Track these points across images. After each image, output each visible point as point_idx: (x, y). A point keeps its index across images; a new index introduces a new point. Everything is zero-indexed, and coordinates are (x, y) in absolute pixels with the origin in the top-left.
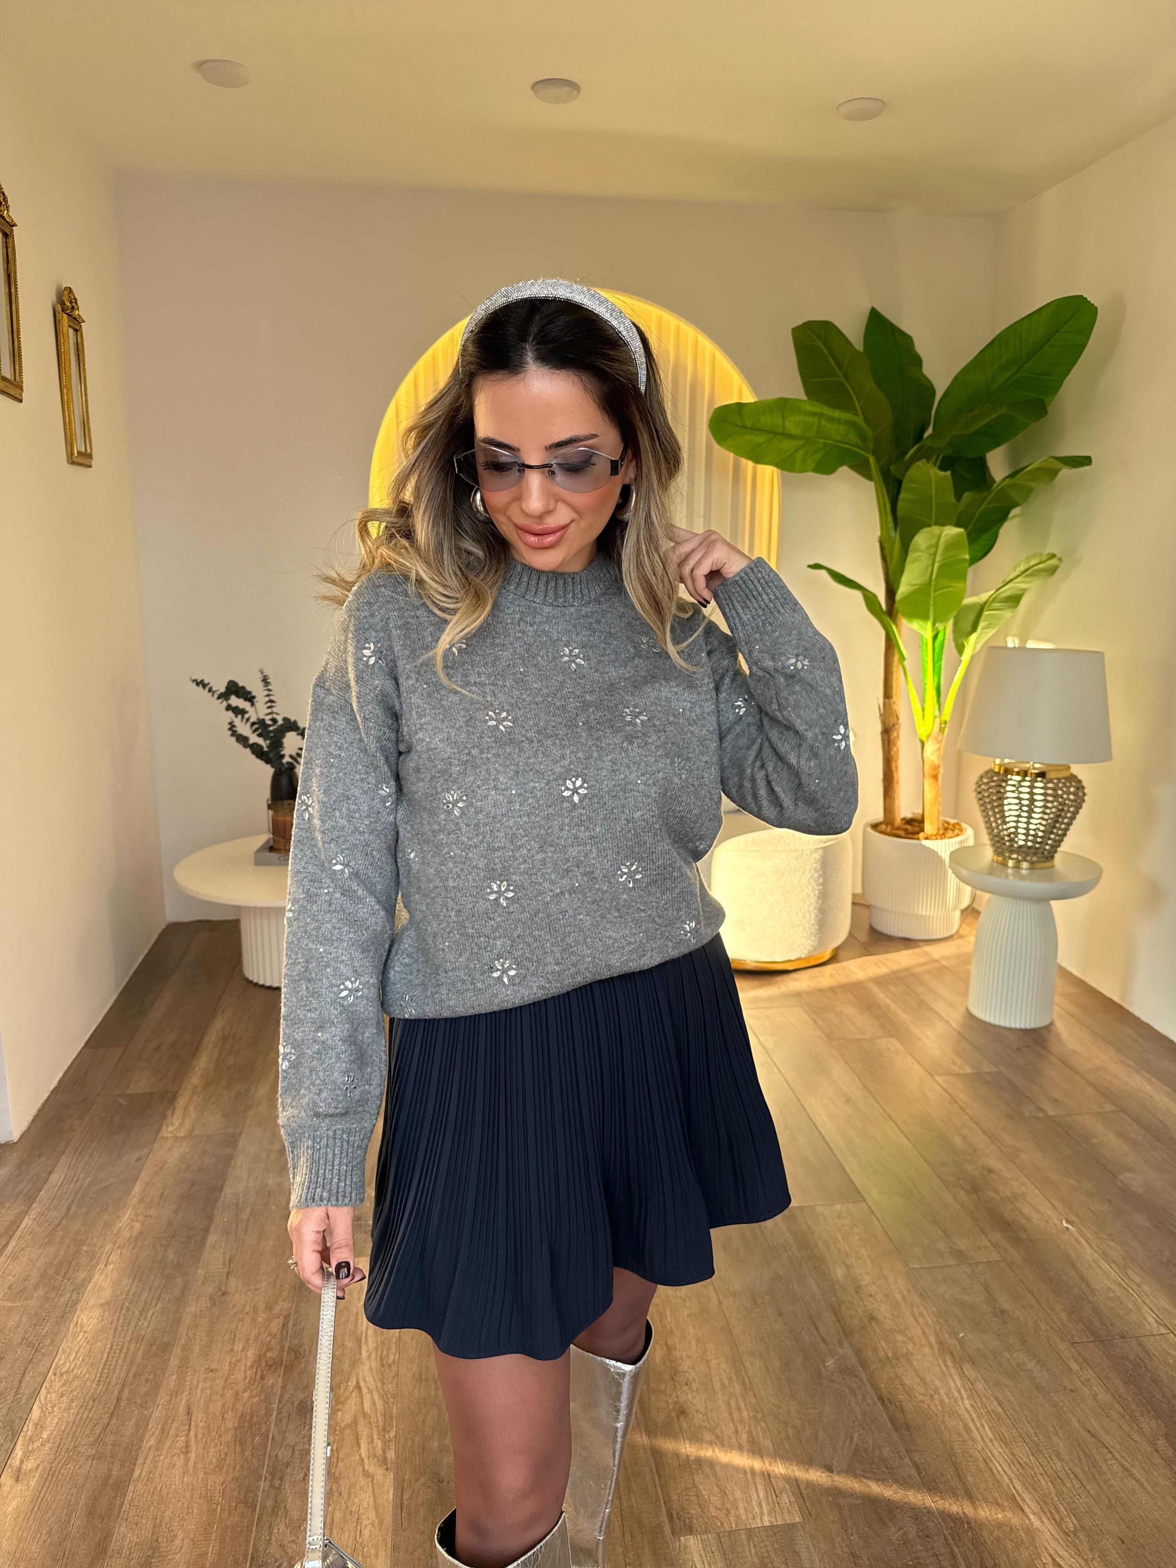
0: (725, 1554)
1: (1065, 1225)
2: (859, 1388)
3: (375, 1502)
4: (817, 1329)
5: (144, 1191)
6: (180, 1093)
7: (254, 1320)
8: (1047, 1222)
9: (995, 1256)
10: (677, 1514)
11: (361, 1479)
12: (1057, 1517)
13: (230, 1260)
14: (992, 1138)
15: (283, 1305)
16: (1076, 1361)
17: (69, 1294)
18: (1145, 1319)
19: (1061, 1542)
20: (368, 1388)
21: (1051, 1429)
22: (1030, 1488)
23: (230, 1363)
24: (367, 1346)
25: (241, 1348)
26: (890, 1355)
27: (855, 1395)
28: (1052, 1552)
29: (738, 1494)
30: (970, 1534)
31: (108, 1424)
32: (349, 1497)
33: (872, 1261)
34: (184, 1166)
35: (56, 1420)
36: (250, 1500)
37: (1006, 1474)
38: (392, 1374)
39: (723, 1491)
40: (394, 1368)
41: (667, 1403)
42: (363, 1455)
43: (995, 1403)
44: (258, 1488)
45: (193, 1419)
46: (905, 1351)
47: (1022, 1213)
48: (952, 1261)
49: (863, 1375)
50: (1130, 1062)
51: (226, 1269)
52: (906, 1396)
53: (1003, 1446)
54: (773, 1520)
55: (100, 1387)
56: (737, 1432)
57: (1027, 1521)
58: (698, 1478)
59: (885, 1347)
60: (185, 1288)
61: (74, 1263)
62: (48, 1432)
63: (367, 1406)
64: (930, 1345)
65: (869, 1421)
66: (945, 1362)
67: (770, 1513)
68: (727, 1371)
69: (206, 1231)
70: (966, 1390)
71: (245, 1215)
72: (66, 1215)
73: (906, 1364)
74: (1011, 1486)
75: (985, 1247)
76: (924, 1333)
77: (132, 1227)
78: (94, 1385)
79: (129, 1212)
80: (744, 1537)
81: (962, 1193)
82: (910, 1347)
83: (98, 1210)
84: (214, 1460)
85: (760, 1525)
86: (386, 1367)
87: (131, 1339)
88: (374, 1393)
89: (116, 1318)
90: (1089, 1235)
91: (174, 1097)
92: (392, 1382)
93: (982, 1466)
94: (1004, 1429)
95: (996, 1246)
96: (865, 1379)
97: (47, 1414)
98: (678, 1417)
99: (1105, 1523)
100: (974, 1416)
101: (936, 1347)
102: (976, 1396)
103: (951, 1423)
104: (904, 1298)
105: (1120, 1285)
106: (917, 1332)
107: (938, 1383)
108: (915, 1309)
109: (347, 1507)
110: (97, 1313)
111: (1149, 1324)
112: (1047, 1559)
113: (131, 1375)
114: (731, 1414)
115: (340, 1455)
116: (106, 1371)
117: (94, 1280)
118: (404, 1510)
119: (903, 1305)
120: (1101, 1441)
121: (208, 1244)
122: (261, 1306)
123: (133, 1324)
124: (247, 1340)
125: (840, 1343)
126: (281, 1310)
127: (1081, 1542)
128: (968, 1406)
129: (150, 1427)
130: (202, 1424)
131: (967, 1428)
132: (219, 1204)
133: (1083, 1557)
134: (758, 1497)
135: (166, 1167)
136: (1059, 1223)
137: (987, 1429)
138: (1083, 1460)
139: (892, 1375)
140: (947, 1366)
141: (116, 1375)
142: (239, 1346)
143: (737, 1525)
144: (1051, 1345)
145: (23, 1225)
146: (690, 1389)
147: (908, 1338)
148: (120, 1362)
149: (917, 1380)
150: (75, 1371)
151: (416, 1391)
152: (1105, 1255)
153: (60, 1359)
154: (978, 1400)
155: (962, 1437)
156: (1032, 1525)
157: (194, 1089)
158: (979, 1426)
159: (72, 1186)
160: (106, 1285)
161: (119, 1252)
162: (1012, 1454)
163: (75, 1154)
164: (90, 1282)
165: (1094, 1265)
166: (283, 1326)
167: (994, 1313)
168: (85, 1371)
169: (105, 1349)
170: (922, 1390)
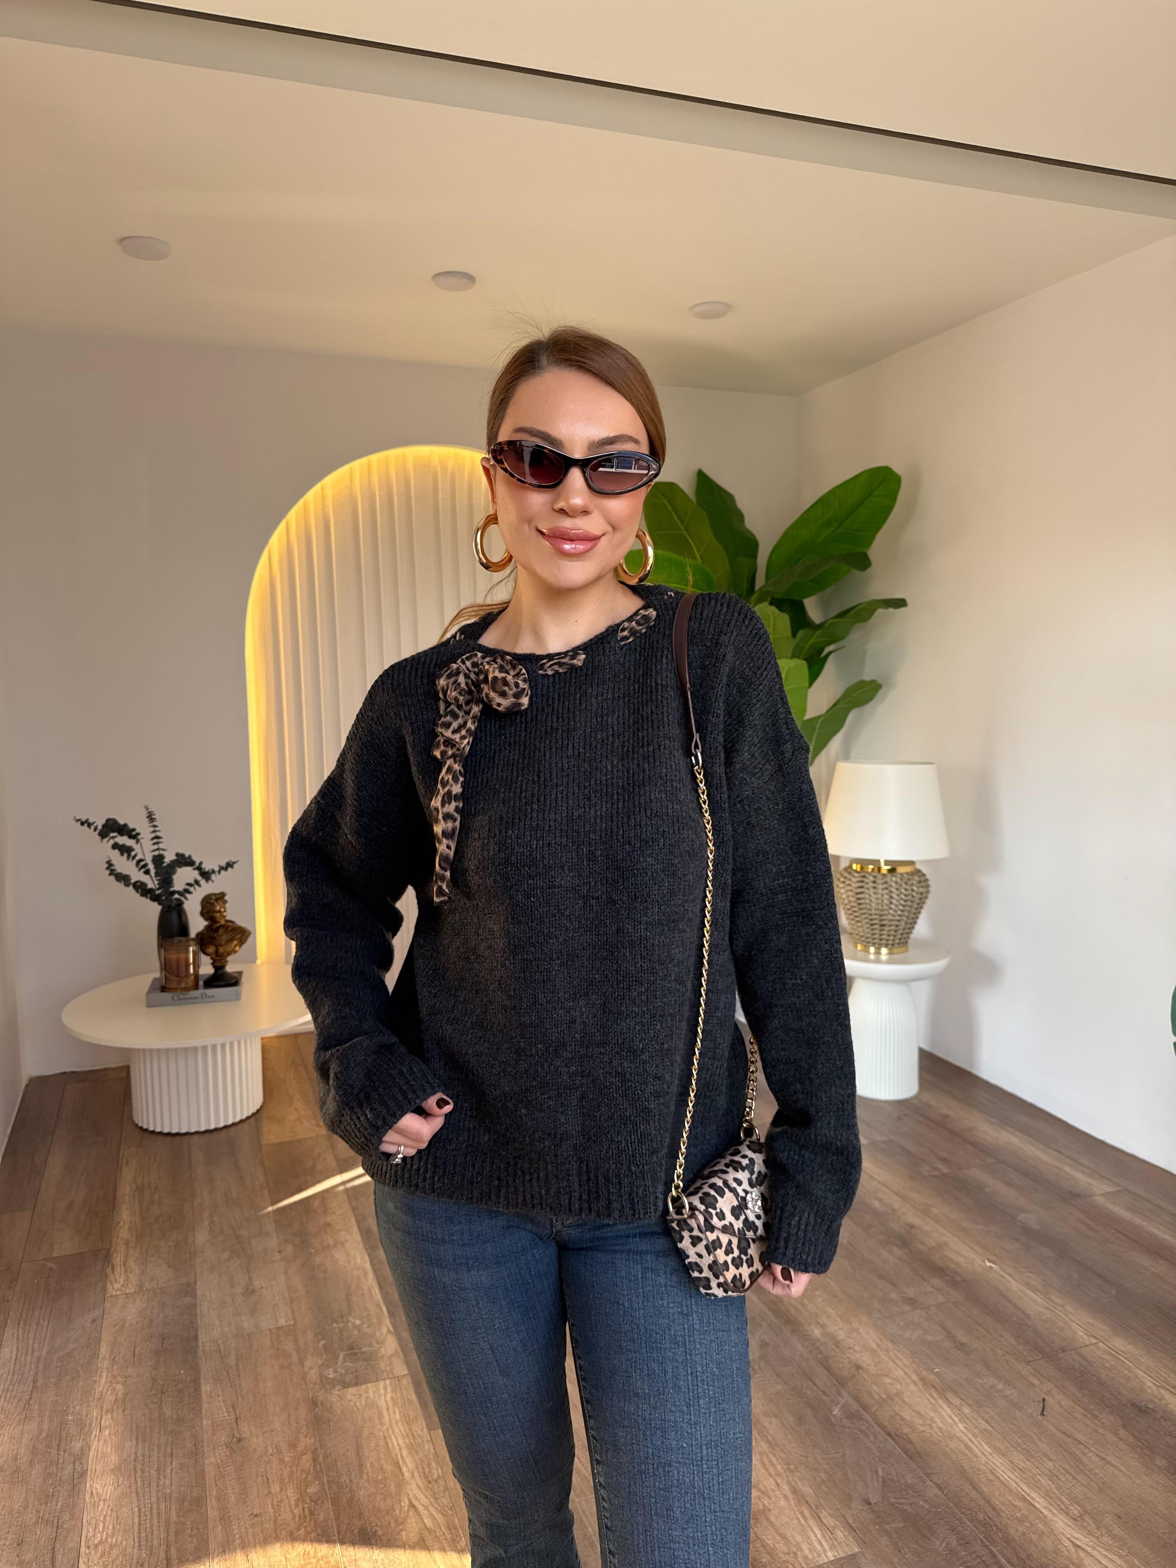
1: (988, 1264)
2: (868, 1429)
4: (814, 1384)
5: (112, 1351)
6: (113, 1249)
7: (281, 1461)
8: (973, 1264)
9: (941, 1299)
12: (1062, 1506)
13: (233, 1406)
14: (905, 1198)
15: (306, 1442)
16: (1035, 1376)
17: (70, 1467)
18: (1076, 1333)
19: (1073, 1526)
20: (423, 1505)
21: (1035, 1437)
22: (1034, 1487)
23: (273, 1505)
24: (407, 1466)
25: (278, 1489)
26: (884, 1396)
27: (867, 1435)
28: (1069, 1536)
29: (799, 1538)
30: (1000, 1535)
33: (841, 1317)
34: (146, 1321)
37: (1011, 1479)
38: (441, 1488)
39: (784, 1537)
40: (441, 1482)
43: (983, 1422)
46: (895, 1391)
47: (951, 1260)
48: (907, 1308)
49: (867, 1417)
50: (994, 1120)
51: (233, 1417)
52: (909, 1429)
53: (1001, 1457)
54: (836, 1554)
55: (144, 1552)
56: (778, 1485)
57: (1041, 1515)
59: (877, 1390)
60: (197, 1441)
61: (64, 1434)
63: (428, 1522)
64: (914, 1382)
65: (886, 1455)
66: (931, 1395)
67: (831, 1549)
69: (196, 1382)
70: (956, 1416)
71: (232, 1360)
72: (35, 1387)
73: (900, 1402)
74: (1019, 1489)
75: (931, 1293)
76: (906, 1374)
77: (114, 1389)
78: (135, 1551)
79: (104, 1375)
81: (895, 1249)
82: (899, 1387)
83: (69, 1378)
85: (826, 1561)
86: (433, 1483)
87: (158, 1499)
89: (133, 1482)
90: (1010, 1270)
91: (107, 1256)
92: (444, 1496)
93: (991, 1477)
94: (998, 1443)
95: (938, 1290)
96: (870, 1420)
99: (1101, 1505)
100: (970, 1436)
101: (919, 1383)
103: (953, 1445)
104: (878, 1345)
105: (1048, 1308)
106: (899, 1373)
107: (932, 1414)
108: (891, 1354)
110: (110, 1479)
111: (1081, 1337)
112: (1067, 1543)
113: (172, 1534)
114: (767, 1469)
116: (143, 1535)
117: (93, 1449)
119: (880, 1352)
120: (1076, 1440)
121: (203, 1394)
122: (284, 1446)
123: (154, 1485)
124: (282, 1481)
125: (839, 1393)
126: (306, 1446)
127: (1089, 1525)
128: (963, 1429)
131: (967, 1446)
132: (200, 1354)
133: (1094, 1536)
134: (816, 1536)
135: (127, 1324)
136: (983, 1264)
137: (985, 1445)
138: (1068, 1457)
139: (892, 1413)
140: (934, 1398)
141: (155, 1537)
142: (275, 1488)
144: (1011, 1367)
147: (894, 1380)
148: (155, 1523)
149: (914, 1414)
150: (110, 1540)
152: (1028, 1285)
153: (88, 1531)
154: (968, 1421)
155: (967, 1455)
156: (1046, 1517)
157: (127, 1243)
158: (976, 1443)
159: (29, 1357)
160: (109, 1451)
161: (109, 1416)
162: (1010, 1461)
163: (19, 1325)
164: (89, 1450)
165: (1022, 1295)
166: (314, 1461)
167: (956, 1347)
168: (120, 1538)
169: (133, 1514)
170: (921, 1422)
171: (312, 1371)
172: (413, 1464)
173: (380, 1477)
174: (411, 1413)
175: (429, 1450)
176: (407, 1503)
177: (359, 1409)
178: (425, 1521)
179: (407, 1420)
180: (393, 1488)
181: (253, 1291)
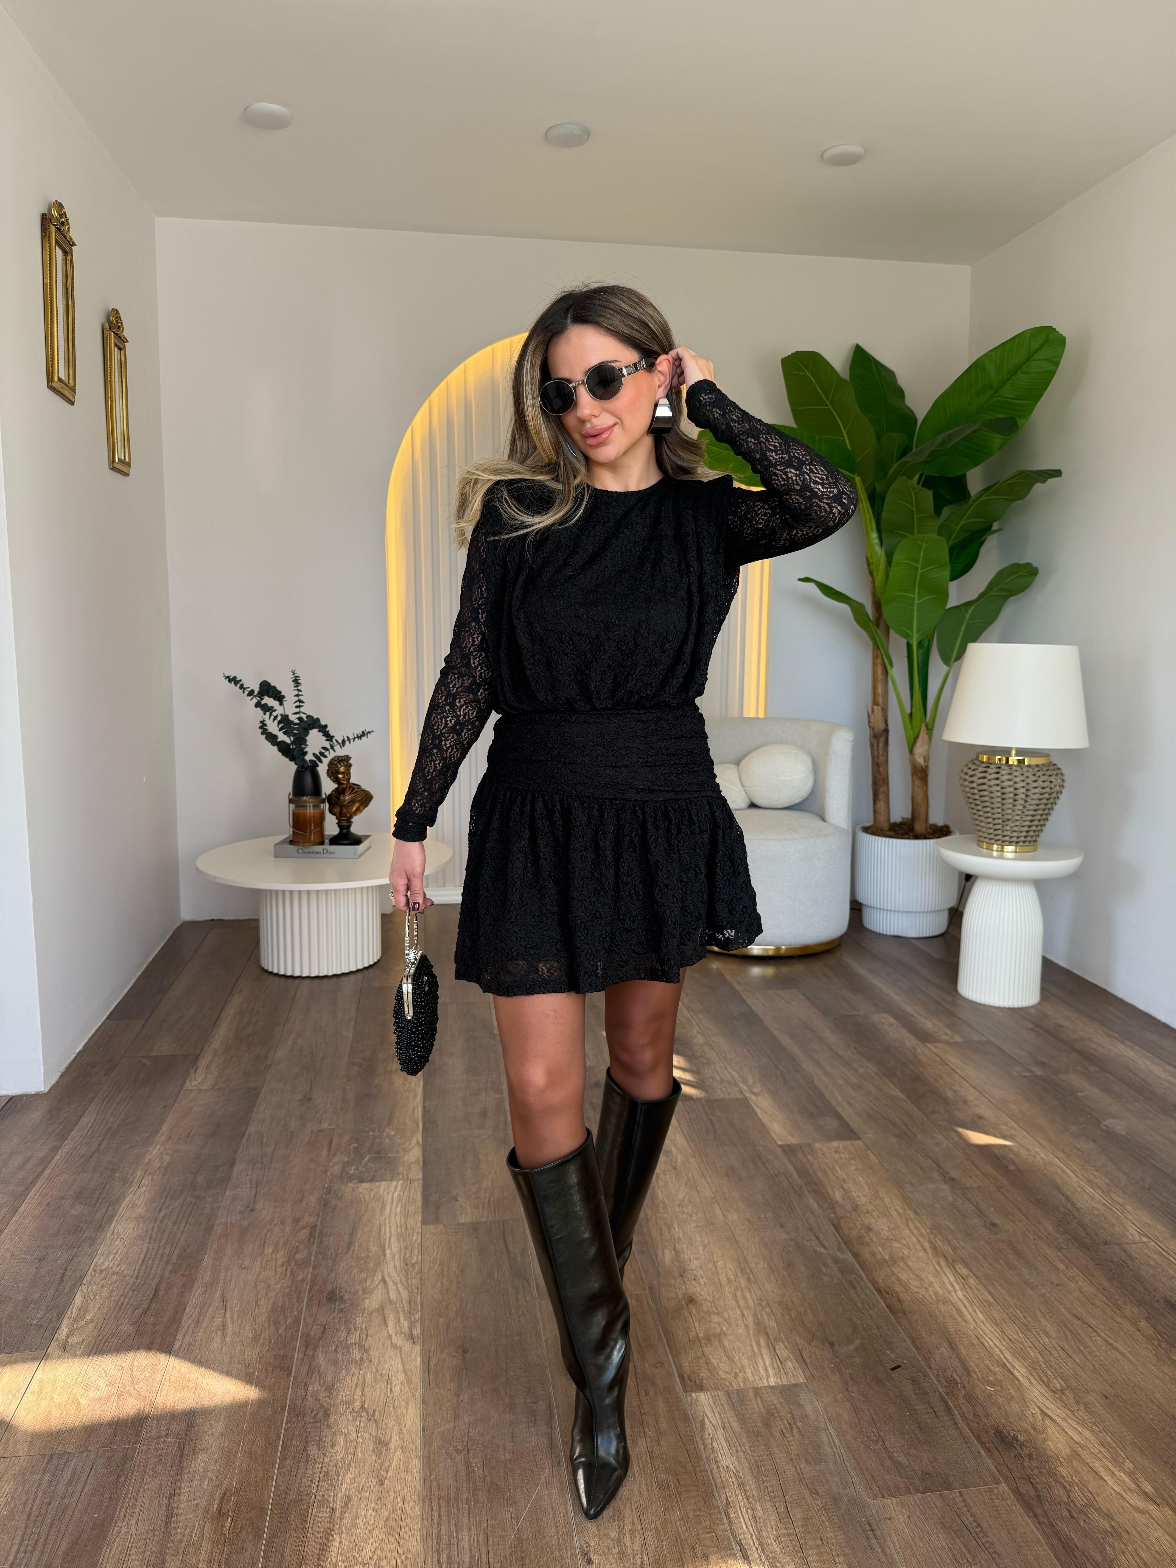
0: (733, 1406)
1: (1052, 1159)
2: (858, 1283)
3: (404, 1367)
4: (817, 1237)
5: (171, 1131)
6: (201, 1055)
7: (282, 1231)
8: (1035, 1157)
9: (986, 1182)
10: (688, 1377)
11: (389, 1350)
12: (1045, 1379)
13: (257, 1184)
14: (983, 1092)
15: (309, 1219)
16: (1063, 1262)
17: (105, 1210)
18: (1127, 1231)
19: (1049, 1398)
20: (393, 1282)
21: (1039, 1314)
22: (1019, 1357)
23: (261, 1262)
24: (391, 1250)
25: (271, 1251)
26: (887, 1257)
27: (853, 1287)
28: (1040, 1405)
29: (746, 1362)
30: (963, 1392)
31: (148, 1308)
32: (379, 1363)
33: (869, 1186)
34: (209, 1112)
35: (98, 1305)
36: (286, 1366)
37: (997, 1347)
38: (415, 1271)
39: (731, 1359)
40: (417, 1267)
41: (677, 1293)
42: (390, 1332)
43: (986, 1293)
44: (292, 1357)
45: (228, 1305)
46: (901, 1254)
48: (944, 1186)
49: (861, 1272)
50: (1114, 1034)
51: (253, 1193)
52: (902, 1288)
53: (994, 1326)
54: (779, 1381)
55: (139, 1281)
56: (743, 1315)
57: (1017, 1382)
58: (708, 1350)
59: (882, 1252)
60: (215, 1205)
61: (108, 1186)
62: (91, 1315)
63: (393, 1296)
64: (925, 1249)
65: (867, 1307)
66: (939, 1263)
67: (775, 1375)
68: (733, 1270)
69: (233, 1162)
70: (959, 1284)
72: (97, 1150)
73: (902, 1264)
74: (1002, 1357)
75: (976, 1176)
76: (919, 1241)
77: (161, 1159)
78: (133, 1279)
79: (158, 1147)
80: (751, 1393)
82: (905, 1252)
83: (128, 1146)
84: (250, 1335)
85: (766, 1384)
86: (409, 1266)
87: (166, 1244)
88: (399, 1285)
89: (150, 1228)
90: (1075, 1167)
91: (196, 1058)
92: (415, 1278)
93: (975, 1341)
94: (994, 1314)
96: (863, 1275)
97: (89, 1301)
98: (687, 1305)
99: (1089, 1384)
100: (967, 1303)
101: (930, 1252)
102: (968, 1290)
103: (943, 1308)
104: (899, 1214)
105: (1104, 1205)
106: (912, 1240)
107: (932, 1279)
108: (910, 1223)
109: (377, 1371)
110: (132, 1224)
111: (1132, 1234)
112: (1036, 1411)
113: (167, 1272)
114: (737, 1302)
115: (369, 1333)
116: (144, 1268)
117: (128, 1199)
118: (431, 1373)
119: (898, 1219)
120: (1086, 1323)
121: (235, 1172)
122: (289, 1219)
123: (167, 1232)
124: (276, 1245)
126: (307, 1222)
127: (1068, 1399)
128: (961, 1296)
129: (187, 1310)
130: (236, 1309)
131: (959, 1312)
132: (244, 1140)
133: (1069, 1409)
134: (764, 1363)
135: (192, 1112)
137: (979, 1313)
138: (1069, 1336)
140: (940, 1266)
141: (153, 1272)
142: (269, 1250)
143: (744, 1384)
144: (1038, 1250)
145: (57, 1157)
146: (698, 1283)
147: (904, 1245)
148: (157, 1262)
149: (913, 1276)
150: (114, 1268)
151: (438, 1284)
152: (1090, 1182)
153: (100, 1259)
155: (956, 1319)
156: (1021, 1385)
157: (216, 1052)
158: (971, 1310)
159: (102, 1127)
160: (140, 1202)
161: (150, 1178)
162: (1002, 1332)
163: (103, 1102)
164: (124, 1200)
165: (1079, 1190)
166: (310, 1234)
167: (985, 1226)
168: (123, 1268)
169: (141, 1252)
170: (918, 1284)
171: (336, 1167)
172: (397, 1249)
173: (363, 1255)
174: (412, 1209)
175: (416, 1241)
176: (380, 1277)
177: (365, 1201)
178: (391, 1294)
179: (406, 1215)
180: (372, 1265)
181: (310, 1099)
